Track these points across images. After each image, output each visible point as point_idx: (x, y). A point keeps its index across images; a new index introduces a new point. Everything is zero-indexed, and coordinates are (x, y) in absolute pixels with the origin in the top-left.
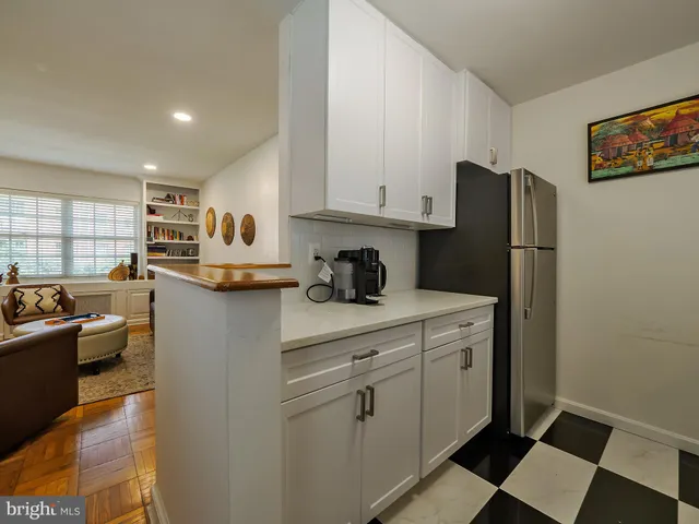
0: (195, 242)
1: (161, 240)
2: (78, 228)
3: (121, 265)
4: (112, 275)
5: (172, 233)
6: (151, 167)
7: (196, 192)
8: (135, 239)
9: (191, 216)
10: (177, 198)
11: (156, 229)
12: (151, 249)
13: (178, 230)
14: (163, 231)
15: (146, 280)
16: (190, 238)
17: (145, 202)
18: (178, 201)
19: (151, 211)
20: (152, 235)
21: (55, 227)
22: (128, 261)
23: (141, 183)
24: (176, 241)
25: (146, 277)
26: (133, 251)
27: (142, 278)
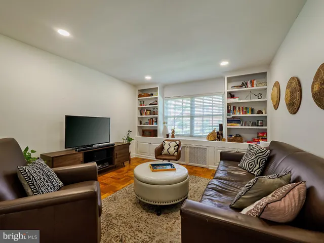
0: (264, 115)
1: (238, 115)
2: (197, 111)
3: (214, 131)
4: (208, 137)
5: (245, 110)
6: (225, 63)
7: (264, 74)
8: (222, 115)
9: (260, 94)
10: (249, 82)
11: (234, 108)
12: (229, 121)
13: (250, 107)
14: (239, 108)
15: (226, 142)
16: (260, 112)
17: (226, 91)
18: (249, 85)
19: (231, 95)
20: (232, 112)
21: (187, 112)
22: (218, 129)
23: (223, 78)
24: (249, 115)
25: (226, 140)
26: (221, 123)
27: (224, 140)
